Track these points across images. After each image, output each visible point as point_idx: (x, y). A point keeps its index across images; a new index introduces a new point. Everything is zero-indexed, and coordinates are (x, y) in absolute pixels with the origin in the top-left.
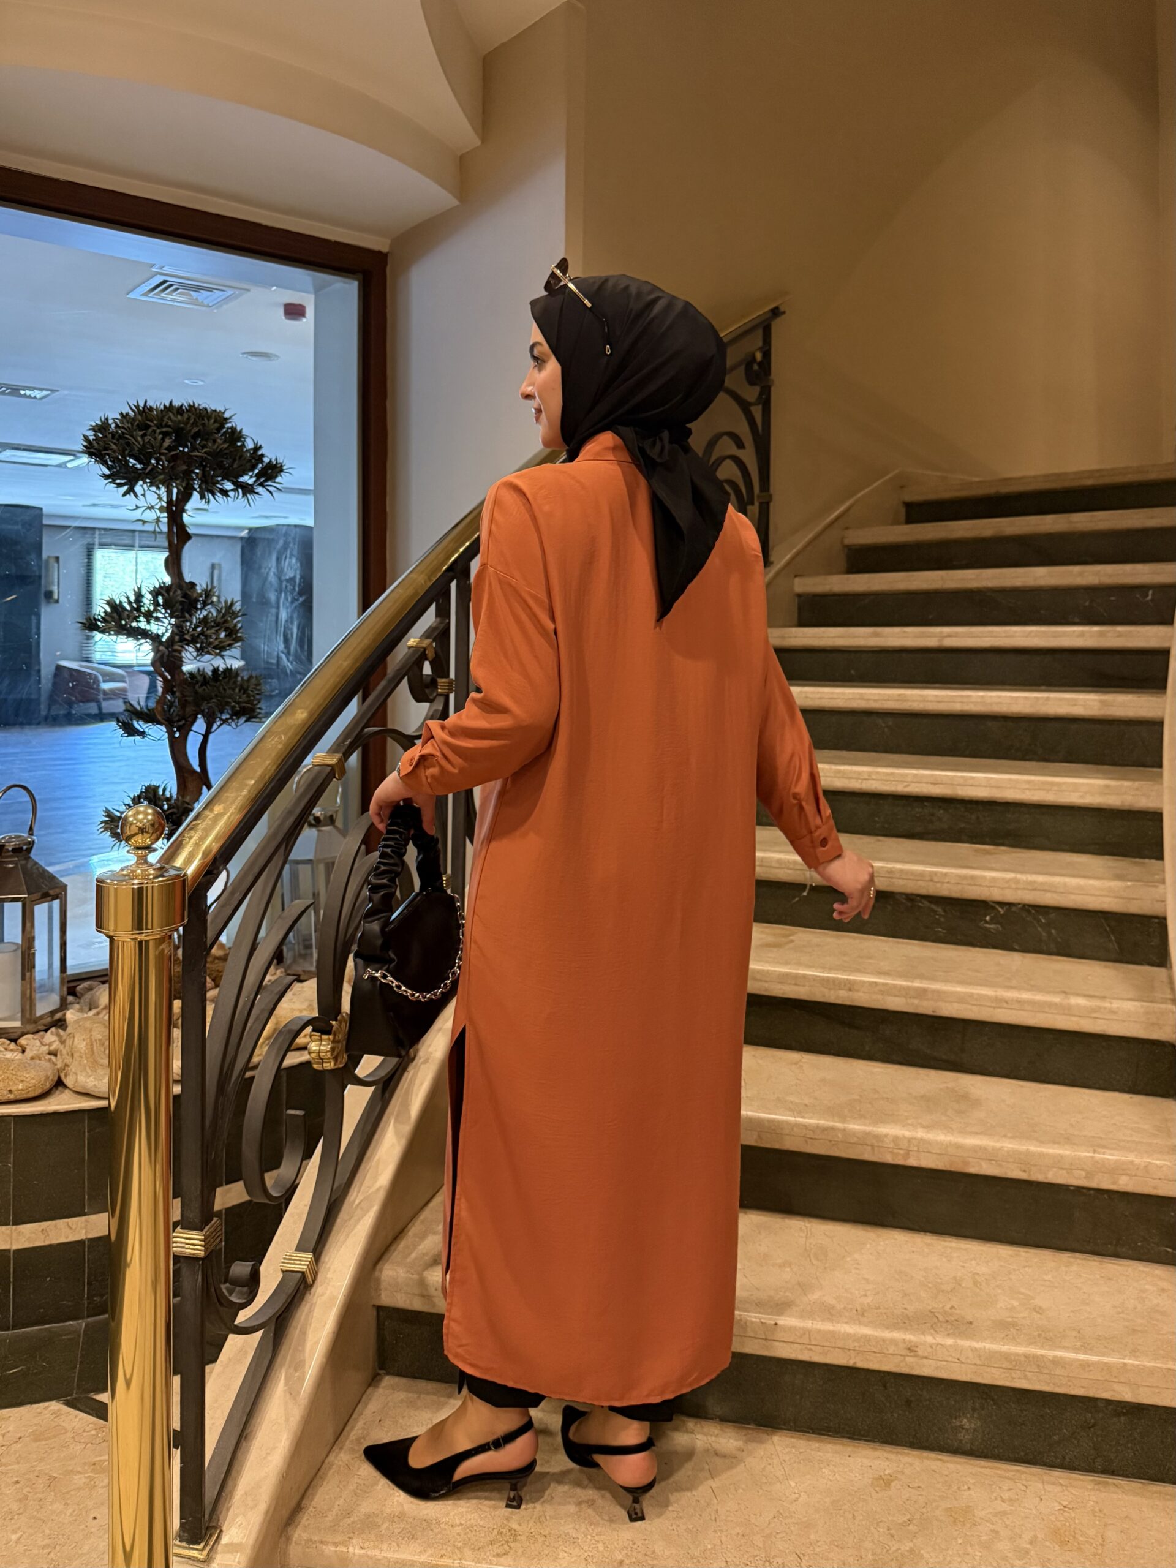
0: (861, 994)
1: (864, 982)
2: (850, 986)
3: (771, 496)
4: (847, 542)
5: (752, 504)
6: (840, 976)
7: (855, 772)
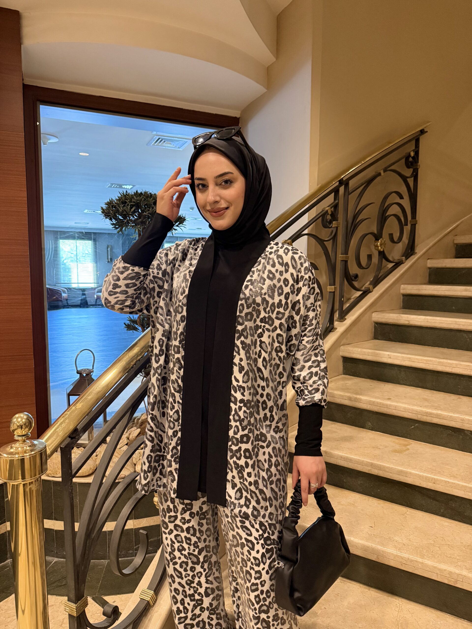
0: (440, 486)
1: (442, 480)
2: (435, 482)
3: (417, 221)
4: (456, 242)
5: (407, 225)
6: (429, 475)
7: (449, 363)
